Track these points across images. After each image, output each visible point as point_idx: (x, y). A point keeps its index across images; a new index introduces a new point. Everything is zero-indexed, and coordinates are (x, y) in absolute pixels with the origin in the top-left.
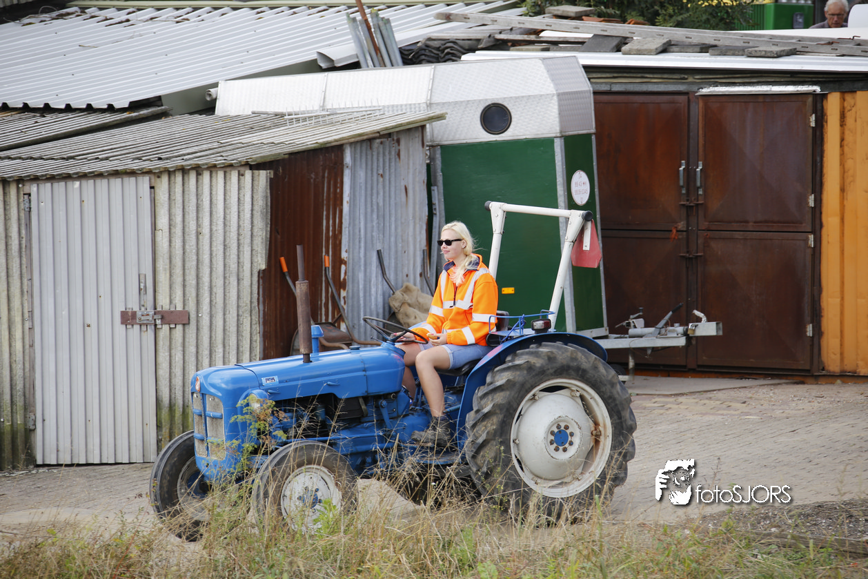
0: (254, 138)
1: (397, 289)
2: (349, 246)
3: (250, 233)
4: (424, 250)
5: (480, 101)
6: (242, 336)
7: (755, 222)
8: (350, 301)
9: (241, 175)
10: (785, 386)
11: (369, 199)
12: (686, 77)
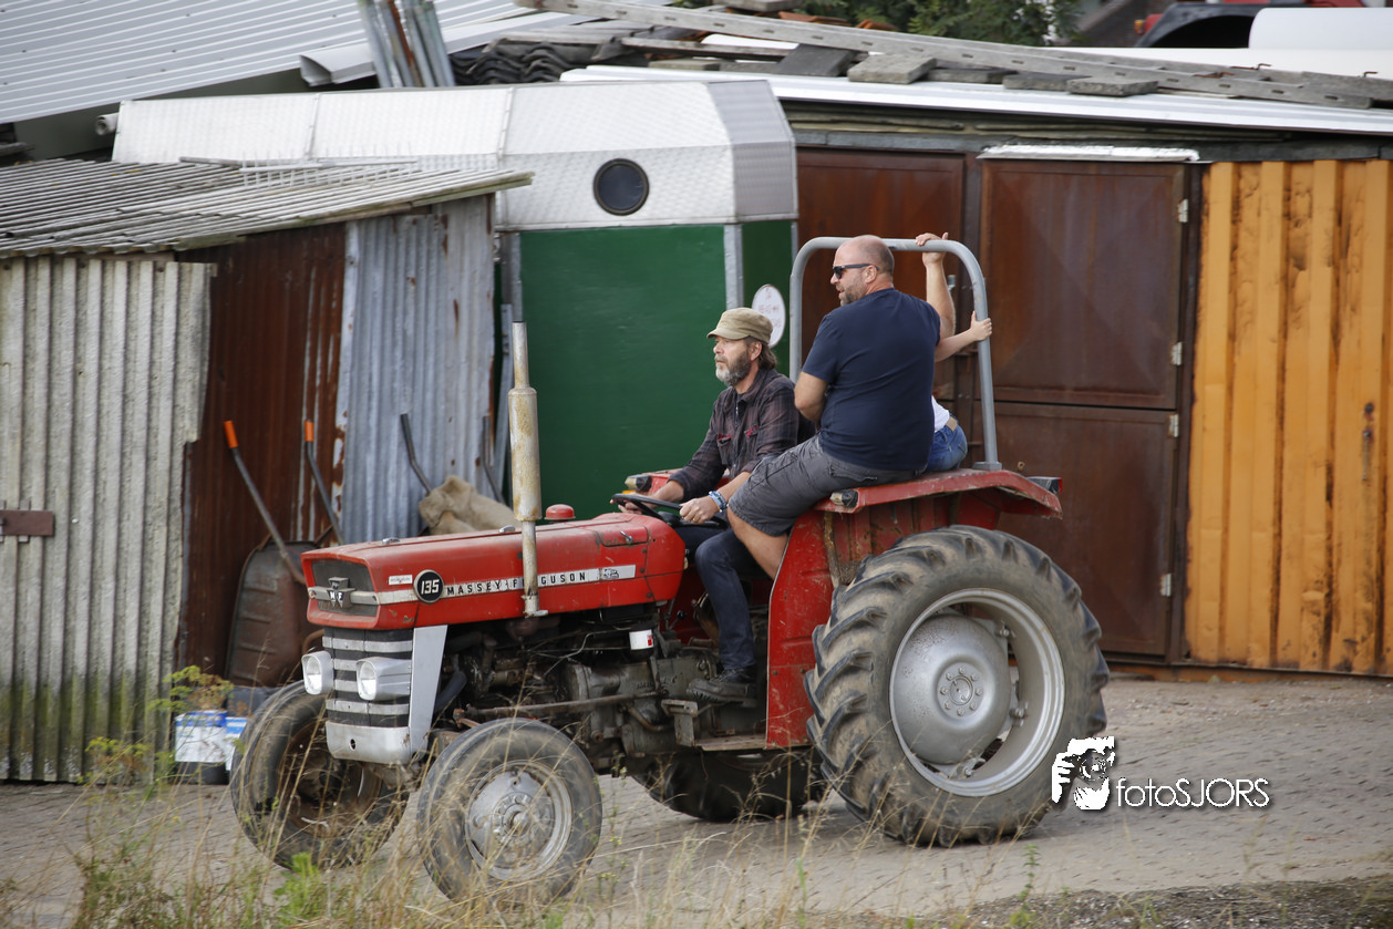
0: (184, 204)
1: (433, 486)
2: (350, 405)
3: (170, 375)
4: (484, 419)
5: (593, 154)
6: (151, 561)
7: (1077, 389)
8: (348, 505)
9: (158, 269)
10: (1118, 683)
11: (389, 323)
12: (961, 125)
